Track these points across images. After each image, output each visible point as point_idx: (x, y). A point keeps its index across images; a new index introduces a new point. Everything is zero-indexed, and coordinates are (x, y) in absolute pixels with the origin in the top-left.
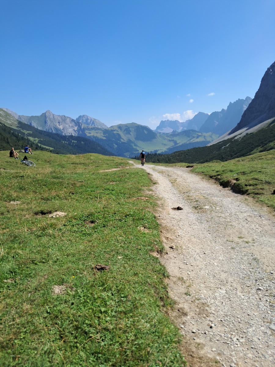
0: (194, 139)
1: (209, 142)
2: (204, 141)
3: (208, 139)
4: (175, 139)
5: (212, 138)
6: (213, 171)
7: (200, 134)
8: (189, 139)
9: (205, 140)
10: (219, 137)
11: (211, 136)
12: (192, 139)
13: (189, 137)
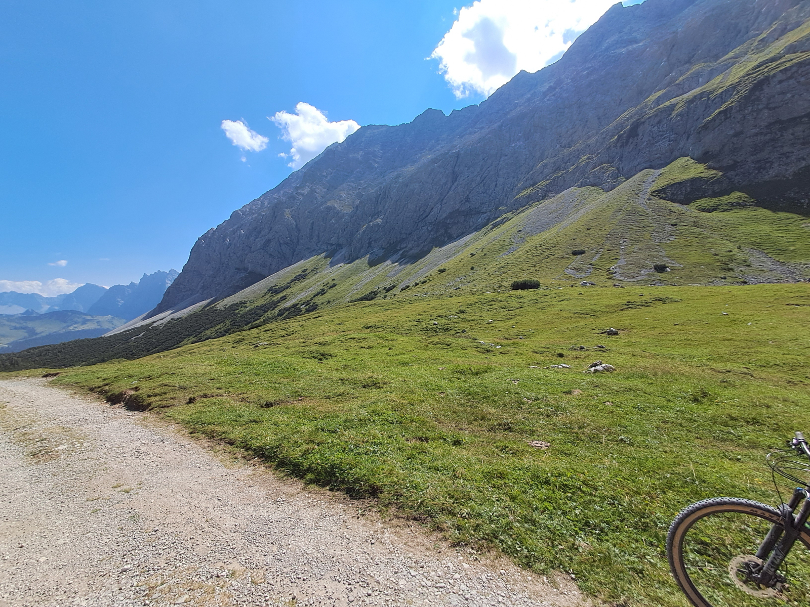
0: (75, 326)
1: (108, 330)
2: (98, 329)
3: (106, 326)
4: (30, 325)
5: (113, 324)
6: (98, 378)
7: (89, 318)
8: (65, 325)
9: (99, 327)
10: (125, 323)
11: (111, 322)
12: (71, 325)
13: (65, 322)
